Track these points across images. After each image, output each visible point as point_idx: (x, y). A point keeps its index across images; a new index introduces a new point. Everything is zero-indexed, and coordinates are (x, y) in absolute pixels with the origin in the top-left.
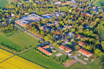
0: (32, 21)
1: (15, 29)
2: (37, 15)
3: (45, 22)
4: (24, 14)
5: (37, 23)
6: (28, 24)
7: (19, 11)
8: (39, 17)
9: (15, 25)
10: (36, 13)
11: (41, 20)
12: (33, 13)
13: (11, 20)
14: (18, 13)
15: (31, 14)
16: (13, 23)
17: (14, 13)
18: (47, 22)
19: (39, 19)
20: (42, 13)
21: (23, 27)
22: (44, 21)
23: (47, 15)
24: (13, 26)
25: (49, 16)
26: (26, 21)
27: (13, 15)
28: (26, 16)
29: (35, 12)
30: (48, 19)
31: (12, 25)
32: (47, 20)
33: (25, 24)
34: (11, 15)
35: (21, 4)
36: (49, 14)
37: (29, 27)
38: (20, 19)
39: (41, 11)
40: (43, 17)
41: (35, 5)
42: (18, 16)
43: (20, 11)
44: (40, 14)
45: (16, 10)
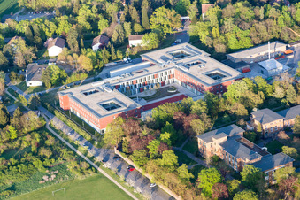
0: (164, 93)
1: (50, 147)
2: (204, 56)
3: (245, 100)
4: (122, 45)
5: (187, 111)
6: (132, 115)
8: (214, 65)
9: (57, 122)
10: (195, 41)
11: (220, 90)
12: (182, 37)
13: (35, 84)
14: (86, 38)
15: (165, 41)
16: (45, 103)
17: (62, 40)
18: (258, 99)
19: (211, 81)
20: (234, 36)
21: (101, 135)
22: (239, 94)
23: (269, 49)
24: (42, 130)
25: (279, 57)
26: (127, 91)
27: (54, 51)
28: (135, 58)
29: (191, 30)
30: (269, 80)
31: (33, 119)
32: (255, 90)
33: (114, 114)
34: (42, 47)
36: (281, 48)
37: (133, 134)
38: (94, 75)
39: (228, 24)
42: (84, 62)
43: (102, 24)
44: (220, 48)
45: (81, 20)
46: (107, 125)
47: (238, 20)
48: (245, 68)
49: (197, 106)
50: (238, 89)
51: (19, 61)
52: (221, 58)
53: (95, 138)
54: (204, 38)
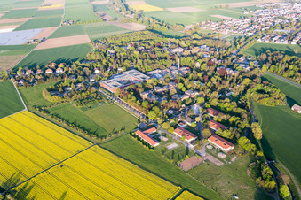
0: (129, 83)
1: (100, 97)
2: (139, 73)
3: (152, 84)
4: (116, 70)
5: (137, 87)
6: (122, 88)
7: (108, 64)
8: (143, 75)
9: (100, 90)
10: (137, 69)
11: (145, 81)
12: (133, 68)
13: (93, 80)
14: (106, 68)
15: (128, 69)
16: (97, 85)
17: (99, 69)
18: (155, 84)
19: (142, 79)
20: (147, 68)
22: (150, 83)
23: (157, 71)
24: (96, 92)
25: (160, 73)
26: (119, 82)
27: (97, 71)
28: (121, 73)
29: (135, 66)
30: (158, 79)
31: (94, 89)
32: (155, 81)
33: (116, 88)
34: (93, 71)
35: (113, 52)
36: (160, 71)
38: (109, 78)
39: (145, 64)
40: (149, 75)
41: (137, 53)
42: (106, 74)
43: (110, 64)
44: (144, 71)
45: (104, 63)
46: (115, 91)
47: (148, 63)
48: (151, 76)
49: (140, 85)
50: (150, 81)
51: (87, 74)
52: (144, 73)
53: (112, 94)
54: (139, 68)
